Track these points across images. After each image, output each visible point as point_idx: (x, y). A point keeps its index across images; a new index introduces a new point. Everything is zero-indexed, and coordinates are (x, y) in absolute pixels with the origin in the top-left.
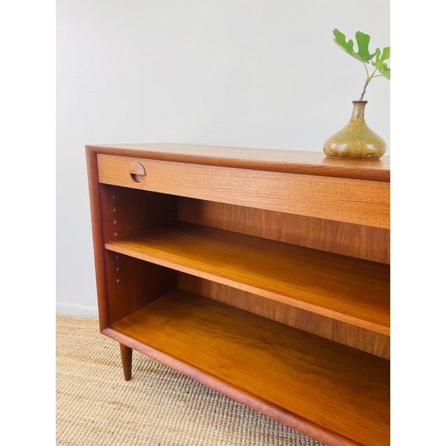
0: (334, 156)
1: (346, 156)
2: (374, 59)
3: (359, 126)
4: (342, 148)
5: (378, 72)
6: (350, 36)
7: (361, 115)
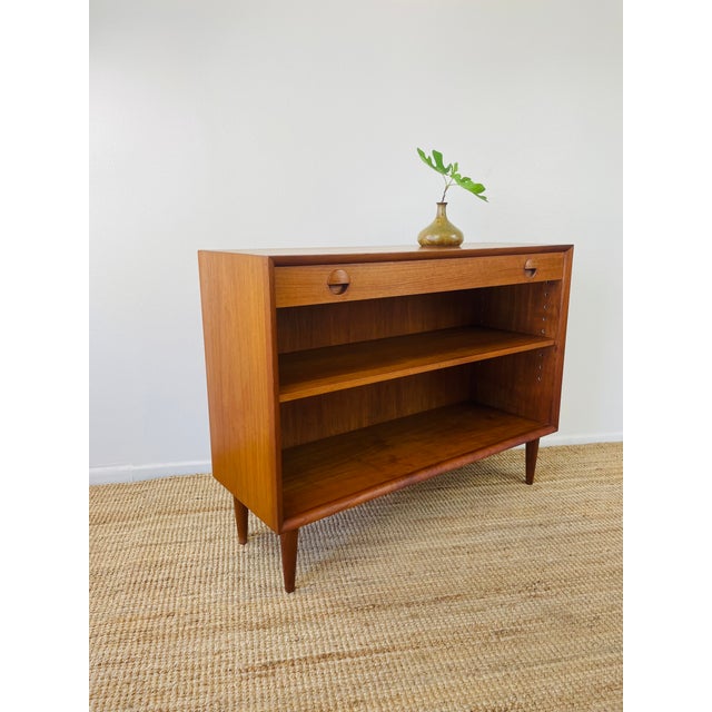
0: (432, 244)
1: (441, 244)
2: (450, 173)
3: (442, 223)
4: (436, 238)
5: (454, 181)
6: (428, 154)
7: (444, 214)
